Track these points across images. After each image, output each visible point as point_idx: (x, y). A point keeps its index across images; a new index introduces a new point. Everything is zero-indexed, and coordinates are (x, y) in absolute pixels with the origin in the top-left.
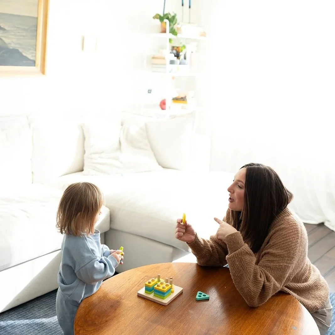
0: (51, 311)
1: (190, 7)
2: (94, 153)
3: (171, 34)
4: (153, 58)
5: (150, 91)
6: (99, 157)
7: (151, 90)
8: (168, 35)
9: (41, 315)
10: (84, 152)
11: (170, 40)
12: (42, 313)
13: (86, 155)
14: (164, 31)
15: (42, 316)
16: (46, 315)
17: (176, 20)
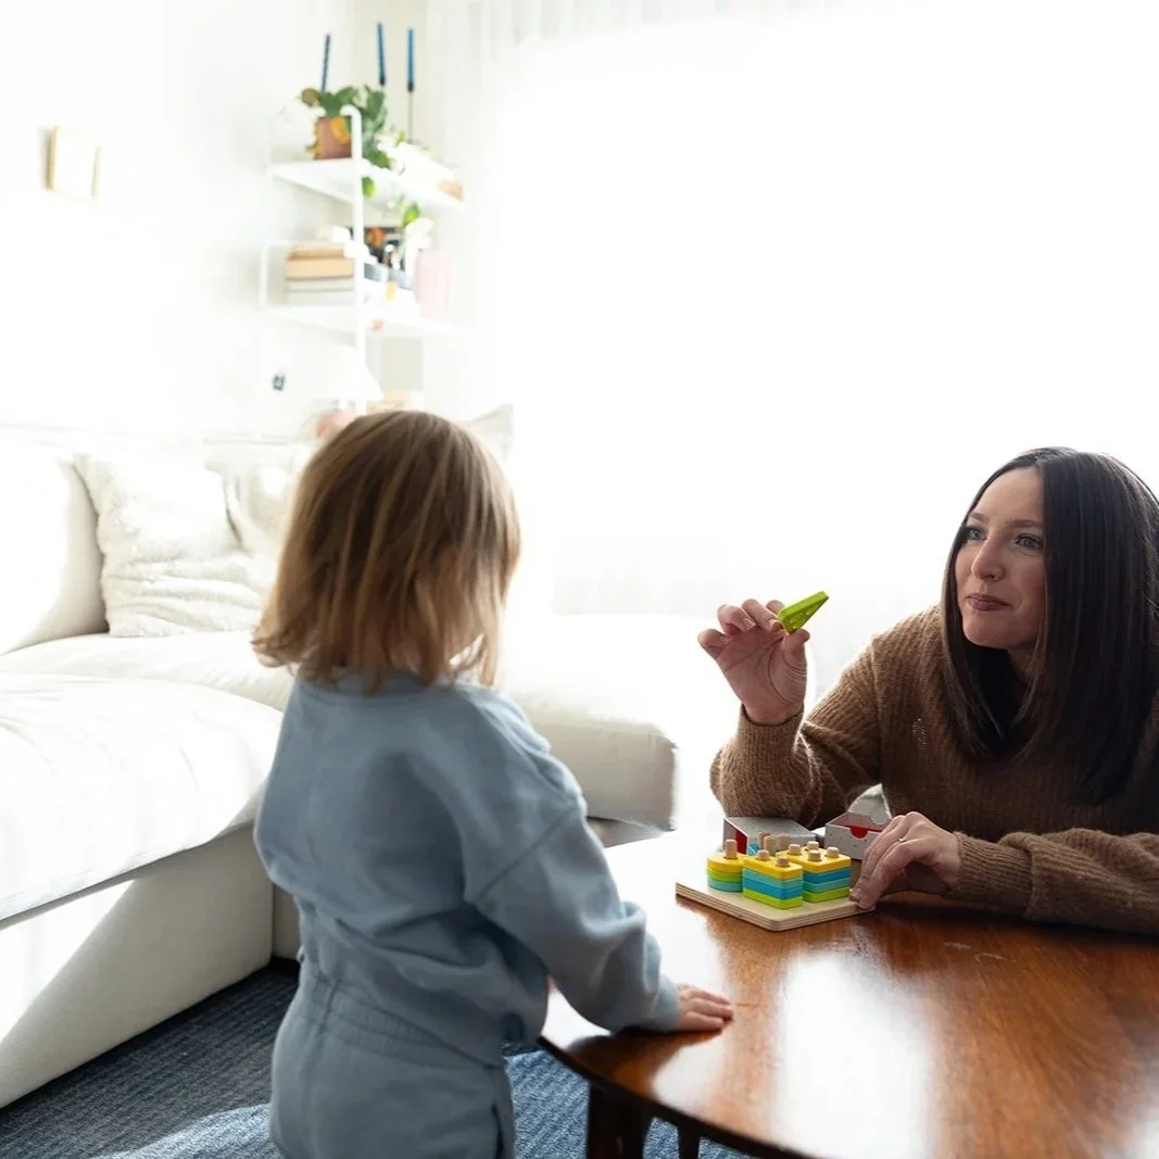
0: (133, 1124)
1: (411, 87)
2: (143, 560)
3: (366, 163)
4: (294, 257)
5: (279, 383)
6: (170, 573)
7: (283, 380)
8: (358, 165)
9: (95, 1142)
10: (101, 558)
11: (367, 183)
12: (98, 1135)
13: (106, 571)
14: (345, 152)
15: (106, 1146)
16: (120, 1138)
17: (386, 113)
